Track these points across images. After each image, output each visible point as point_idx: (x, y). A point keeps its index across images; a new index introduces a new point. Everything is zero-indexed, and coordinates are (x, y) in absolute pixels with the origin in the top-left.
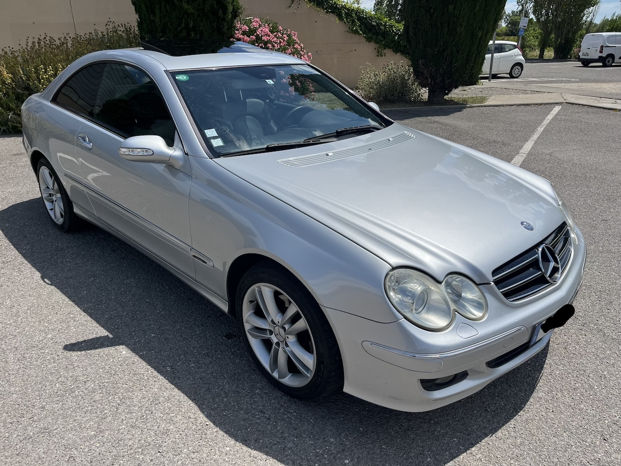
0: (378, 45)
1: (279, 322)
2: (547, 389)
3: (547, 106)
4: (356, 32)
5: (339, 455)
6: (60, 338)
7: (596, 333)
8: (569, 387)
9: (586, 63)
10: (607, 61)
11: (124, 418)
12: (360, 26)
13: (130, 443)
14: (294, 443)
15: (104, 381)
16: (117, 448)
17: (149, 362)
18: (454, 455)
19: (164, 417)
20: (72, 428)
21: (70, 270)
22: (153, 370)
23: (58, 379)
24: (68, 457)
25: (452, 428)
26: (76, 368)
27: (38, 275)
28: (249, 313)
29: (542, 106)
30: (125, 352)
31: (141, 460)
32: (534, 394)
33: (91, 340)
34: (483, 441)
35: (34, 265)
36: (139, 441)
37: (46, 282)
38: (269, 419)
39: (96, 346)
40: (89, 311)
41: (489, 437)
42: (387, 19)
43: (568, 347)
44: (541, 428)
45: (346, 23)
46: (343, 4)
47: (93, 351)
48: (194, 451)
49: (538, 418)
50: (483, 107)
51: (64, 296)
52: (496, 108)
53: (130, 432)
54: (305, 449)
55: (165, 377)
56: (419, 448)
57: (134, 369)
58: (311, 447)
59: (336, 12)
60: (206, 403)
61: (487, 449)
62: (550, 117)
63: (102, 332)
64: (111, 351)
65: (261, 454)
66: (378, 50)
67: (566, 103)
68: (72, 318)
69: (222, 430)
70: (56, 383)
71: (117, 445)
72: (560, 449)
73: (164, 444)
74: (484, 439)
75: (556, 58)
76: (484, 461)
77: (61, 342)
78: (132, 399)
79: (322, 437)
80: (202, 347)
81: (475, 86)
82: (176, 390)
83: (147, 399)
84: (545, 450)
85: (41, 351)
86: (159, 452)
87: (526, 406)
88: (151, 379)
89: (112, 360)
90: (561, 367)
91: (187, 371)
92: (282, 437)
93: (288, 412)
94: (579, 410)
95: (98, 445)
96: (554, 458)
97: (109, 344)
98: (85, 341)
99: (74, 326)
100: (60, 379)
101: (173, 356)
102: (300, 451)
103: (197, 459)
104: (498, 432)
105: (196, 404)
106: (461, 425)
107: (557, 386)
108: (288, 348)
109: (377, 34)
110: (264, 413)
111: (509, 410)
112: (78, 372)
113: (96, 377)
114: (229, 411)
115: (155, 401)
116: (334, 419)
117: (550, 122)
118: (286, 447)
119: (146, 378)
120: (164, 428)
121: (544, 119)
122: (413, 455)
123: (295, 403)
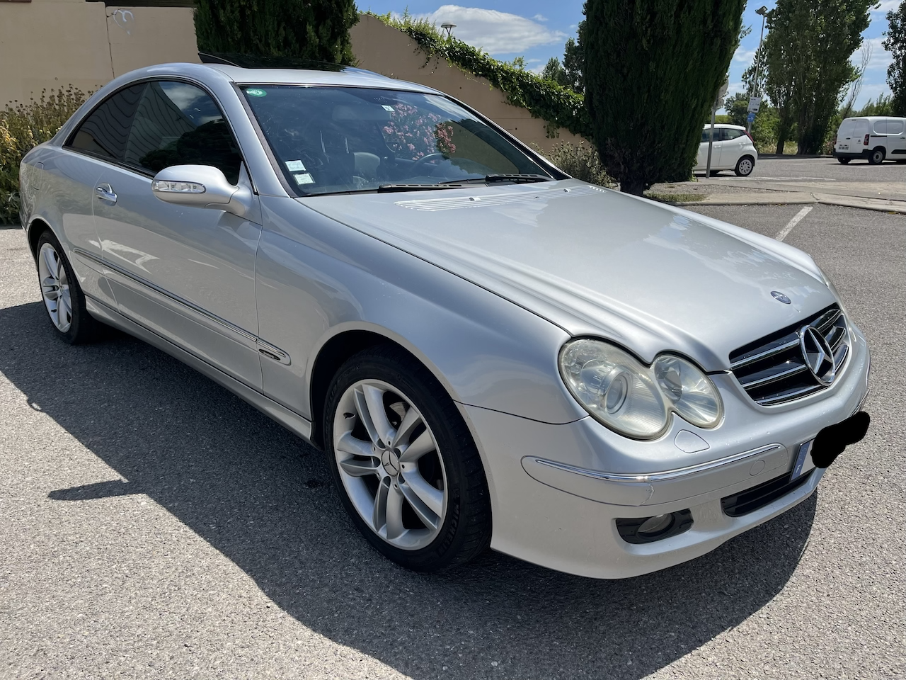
0: (549, 122)
1: (389, 443)
2: (817, 564)
3: (792, 207)
4: (517, 103)
5: (482, 655)
6: (45, 483)
7: (887, 488)
8: (852, 562)
9: (845, 159)
10: (874, 156)
11: (133, 595)
12: (523, 95)
13: (139, 632)
14: (409, 636)
15: (106, 542)
16: (118, 639)
17: (183, 518)
18: (671, 656)
19: (199, 596)
20: (47, 608)
21: (72, 392)
22: (187, 529)
23: (34, 538)
24: (35, 650)
25: (667, 617)
26: (65, 523)
27: (23, 398)
28: (343, 435)
29: (784, 207)
30: (145, 503)
31: (154, 656)
32: (797, 571)
33: (93, 485)
34: (717, 637)
35: (19, 385)
36: (155, 628)
37: (33, 408)
38: (370, 600)
39: (101, 494)
40: (95, 446)
41: (727, 631)
42: (562, 87)
43: (846, 507)
44: (811, 619)
45: (502, 91)
46: (500, 65)
47: (95, 501)
48: (244, 645)
49: (805, 605)
50: (700, 206)
51: (59, 425)
52: (718, 207)
53: (140, 616)
54: (427, 644)
55: (205, 539)
56: (614, 646)
57: (157, 527)
58: (436, 641)
59: (490, 76)
60: (268, 576)
61: (725, 649)
62: (797, 219)
63: (113, 475)
64: (123, 502)
65: (353, 651)
66: (548, 129)
67: (819, 203)
68: (68, 455)
69: (292, 615)
70: (31, 544)
71: (118, 634)
72: (843, 649)
73: (195, 635)
74: (719, 634)
75: (801, 154)
76: (721, 667)
77: (45, 488)
78: (150, 568)
79: (455, 627)
80: (268, 497)
81: (686, 182)
82: (222, 557)
83: (173, 569)
84: (819, 651)
85: (13, 499)
86: (186, 646)
87: (785, 587)
88: (183, 541)
89: (122, 514)
90: (837, 534)
91: (242, 529)
92: (390, 626)
93: (401, 591)
94: (870, 593)
95: (87, 633)
96: (835, 663)
97: (122, 491)
98: (83, 487)
99: (69, 467)
100: (38, 538)
101: (222, 510)
102: (418, 647)
103: (248, 657)
104: (741, 624)
105: (252, 577)
106: (682, 613)
107: (833, 561)
108: (403, 485)
109: (548, 107)
110: (362, 591)
111: (758, 593)
112: (67, 529)
113: (94, 536)
114: (306, 588)
115: (187, 571)
116: (475, 601)
117: (797, 225)
118: (395, 641)
119: (175, 539)
120: (197, 611)
121: (789, 221)
122: (603, 656)
123: (413, 577)
